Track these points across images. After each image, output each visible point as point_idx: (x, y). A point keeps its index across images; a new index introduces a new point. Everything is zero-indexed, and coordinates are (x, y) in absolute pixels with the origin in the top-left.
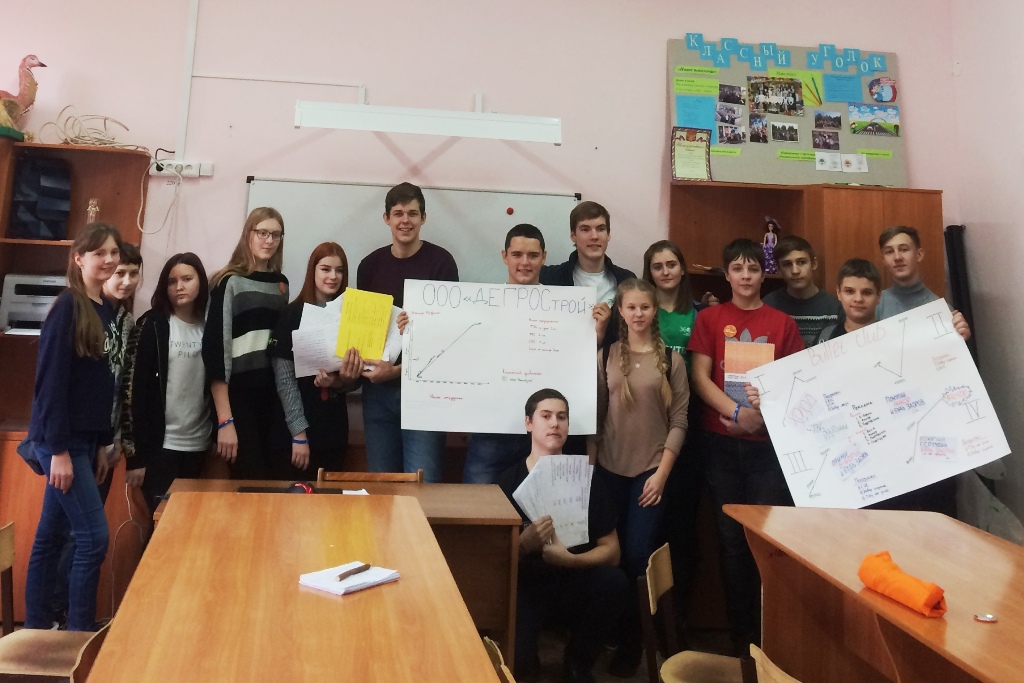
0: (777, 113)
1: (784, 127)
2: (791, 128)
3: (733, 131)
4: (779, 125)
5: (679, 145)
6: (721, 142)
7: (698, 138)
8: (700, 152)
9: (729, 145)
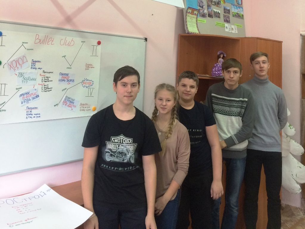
0: (214, 5)
1: (216, 11)
2: (218, 12)
3: (203, 12)
4: (215, 10)
5: (188, 16)
6: (200, 16)
7: (194, 13)
8: (194, 20)
9: (202, 18)
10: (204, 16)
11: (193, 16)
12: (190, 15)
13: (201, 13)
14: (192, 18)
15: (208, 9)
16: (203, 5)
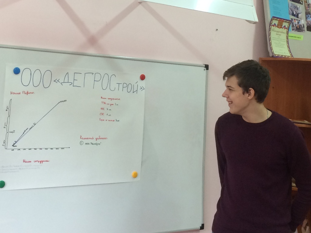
3: (298, 23)
5: (273, 30)
6: (293, 30)
7: (283, 26)
8: (284, 36)
9: (297, 32)
10: (299, 29)
11: (281, 30)
12: (277, 29)
13: (295, 25)
14: (279, 33)
15: (306, 18)
16: (299, 12)
